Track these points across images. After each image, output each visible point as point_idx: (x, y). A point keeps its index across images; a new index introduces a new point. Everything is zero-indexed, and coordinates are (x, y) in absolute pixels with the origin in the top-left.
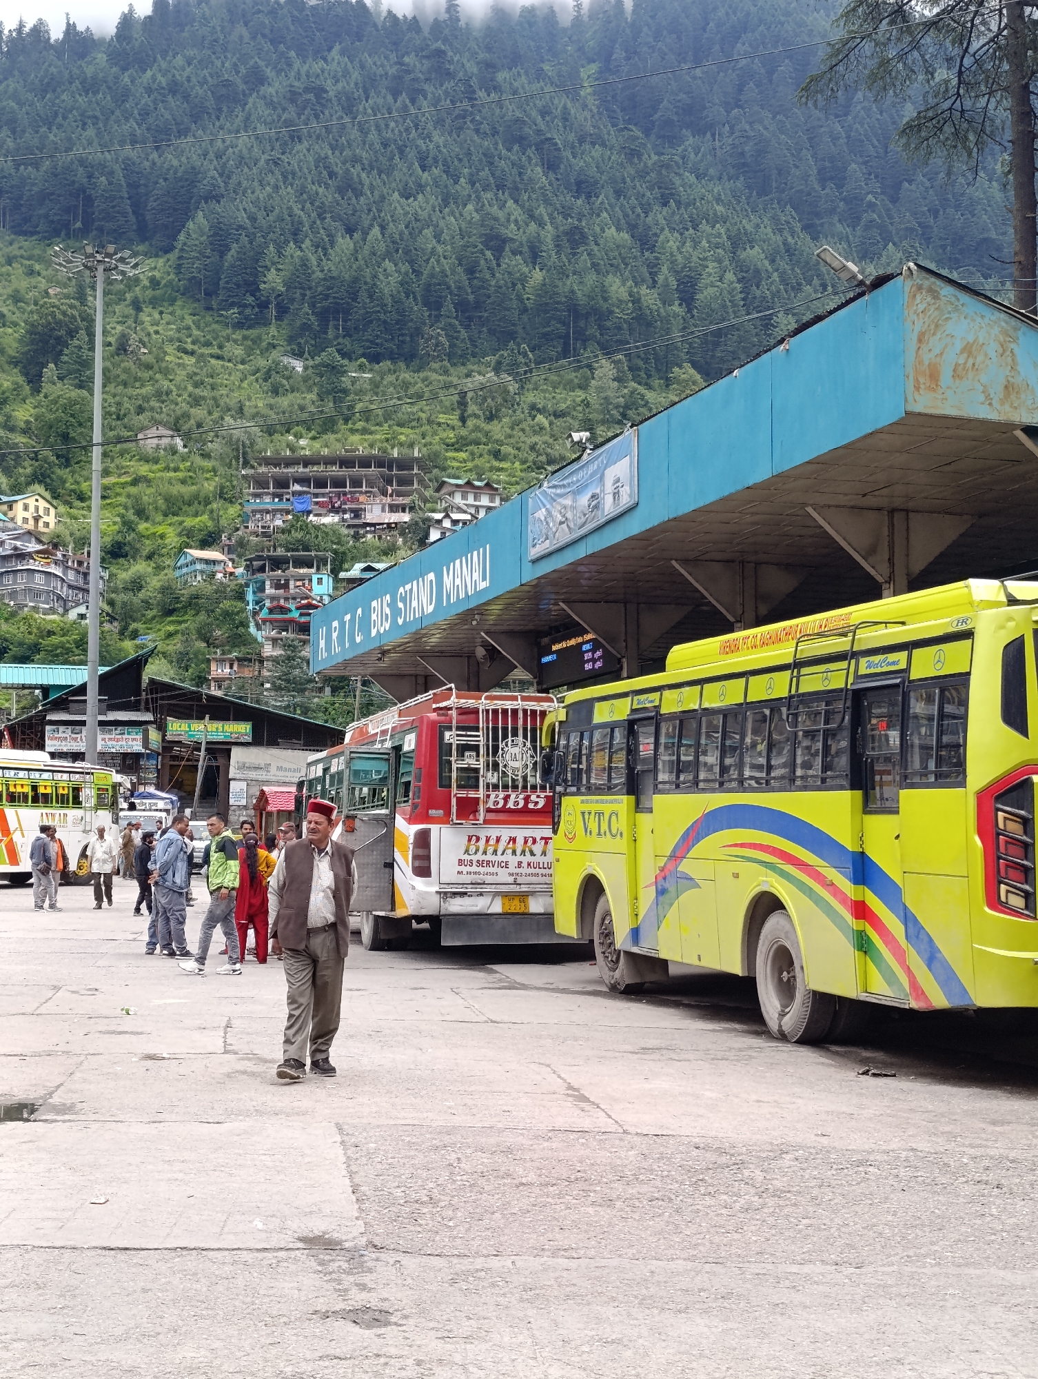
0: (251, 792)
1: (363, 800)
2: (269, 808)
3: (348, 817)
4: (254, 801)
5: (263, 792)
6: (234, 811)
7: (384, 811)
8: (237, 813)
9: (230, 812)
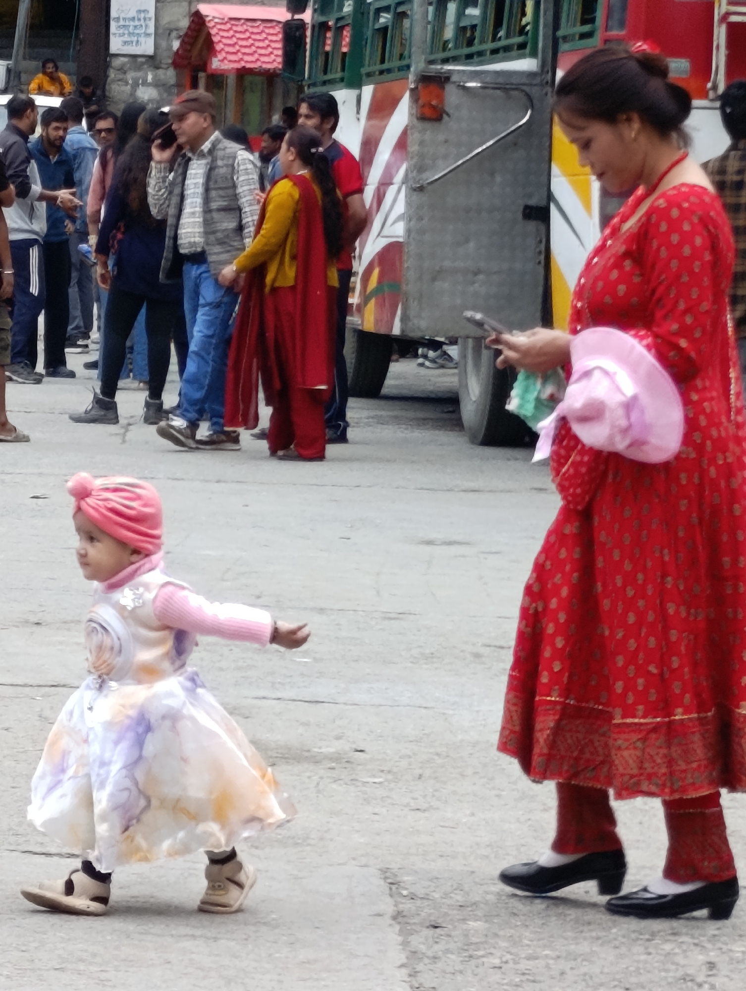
0: (165, 20)
1: (466, 34)
2: (216, 64)
3: (425, 79)
4: (176, 45)
5: (198, 20)
6: (122, 70)
7: (526, 64)
8: (130, 76)
9: (112, 74)
